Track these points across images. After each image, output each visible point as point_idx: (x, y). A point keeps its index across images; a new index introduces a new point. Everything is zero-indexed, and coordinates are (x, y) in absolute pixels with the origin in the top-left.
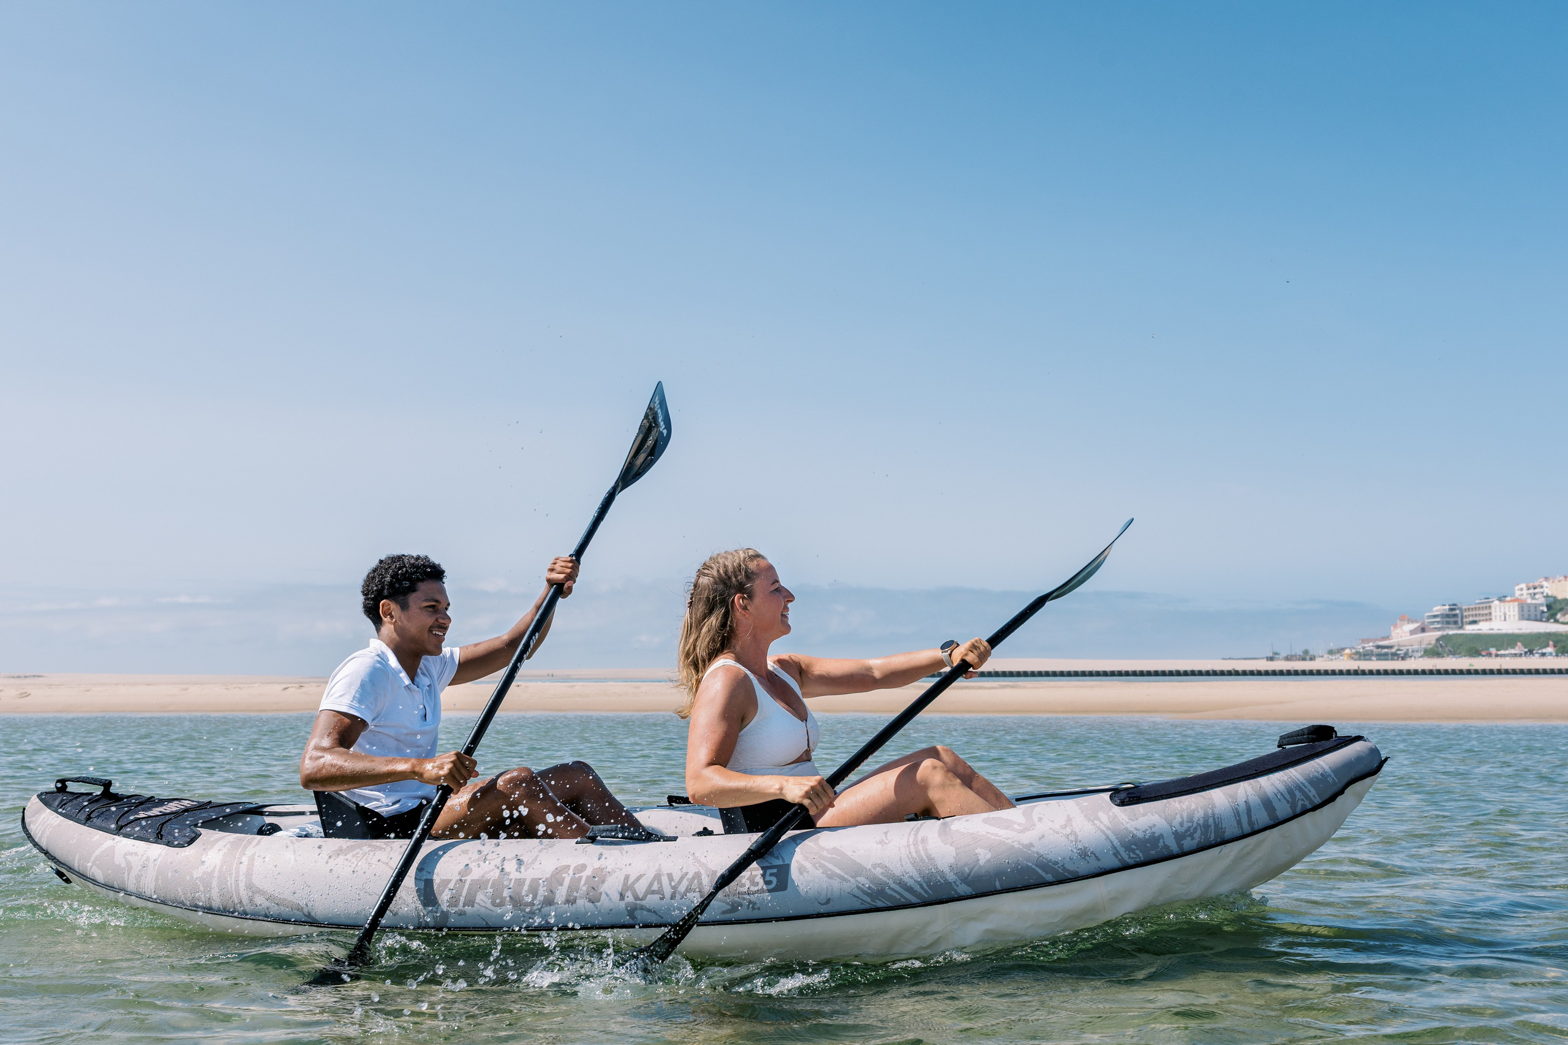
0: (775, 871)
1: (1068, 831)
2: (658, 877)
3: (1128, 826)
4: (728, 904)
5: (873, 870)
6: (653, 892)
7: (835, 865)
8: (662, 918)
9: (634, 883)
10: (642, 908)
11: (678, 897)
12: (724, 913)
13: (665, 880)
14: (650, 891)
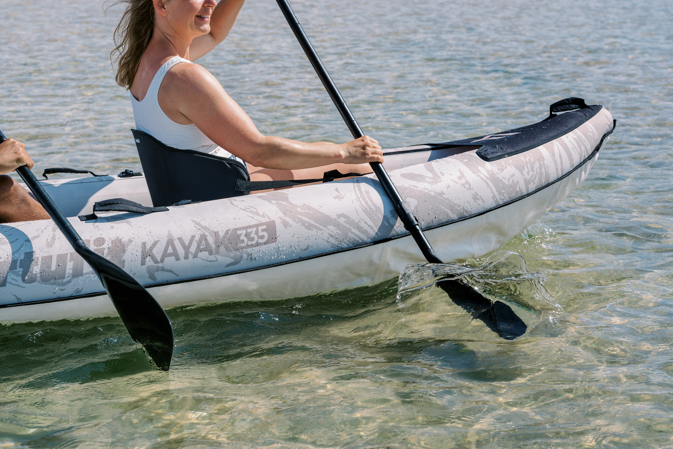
0: (265, 227)
1: (463, 181)
2: (170, 242)
3: (498, 175)
4: (232, 258)
5: (338, 219)
6: (170, 255)
7: (310, 218)
8: (178, 276)
9: (151, 249)
10: (163, 269)
11: (190, 256)
12: (228, 265)
13: (177, 244)
14: (165, 255)
